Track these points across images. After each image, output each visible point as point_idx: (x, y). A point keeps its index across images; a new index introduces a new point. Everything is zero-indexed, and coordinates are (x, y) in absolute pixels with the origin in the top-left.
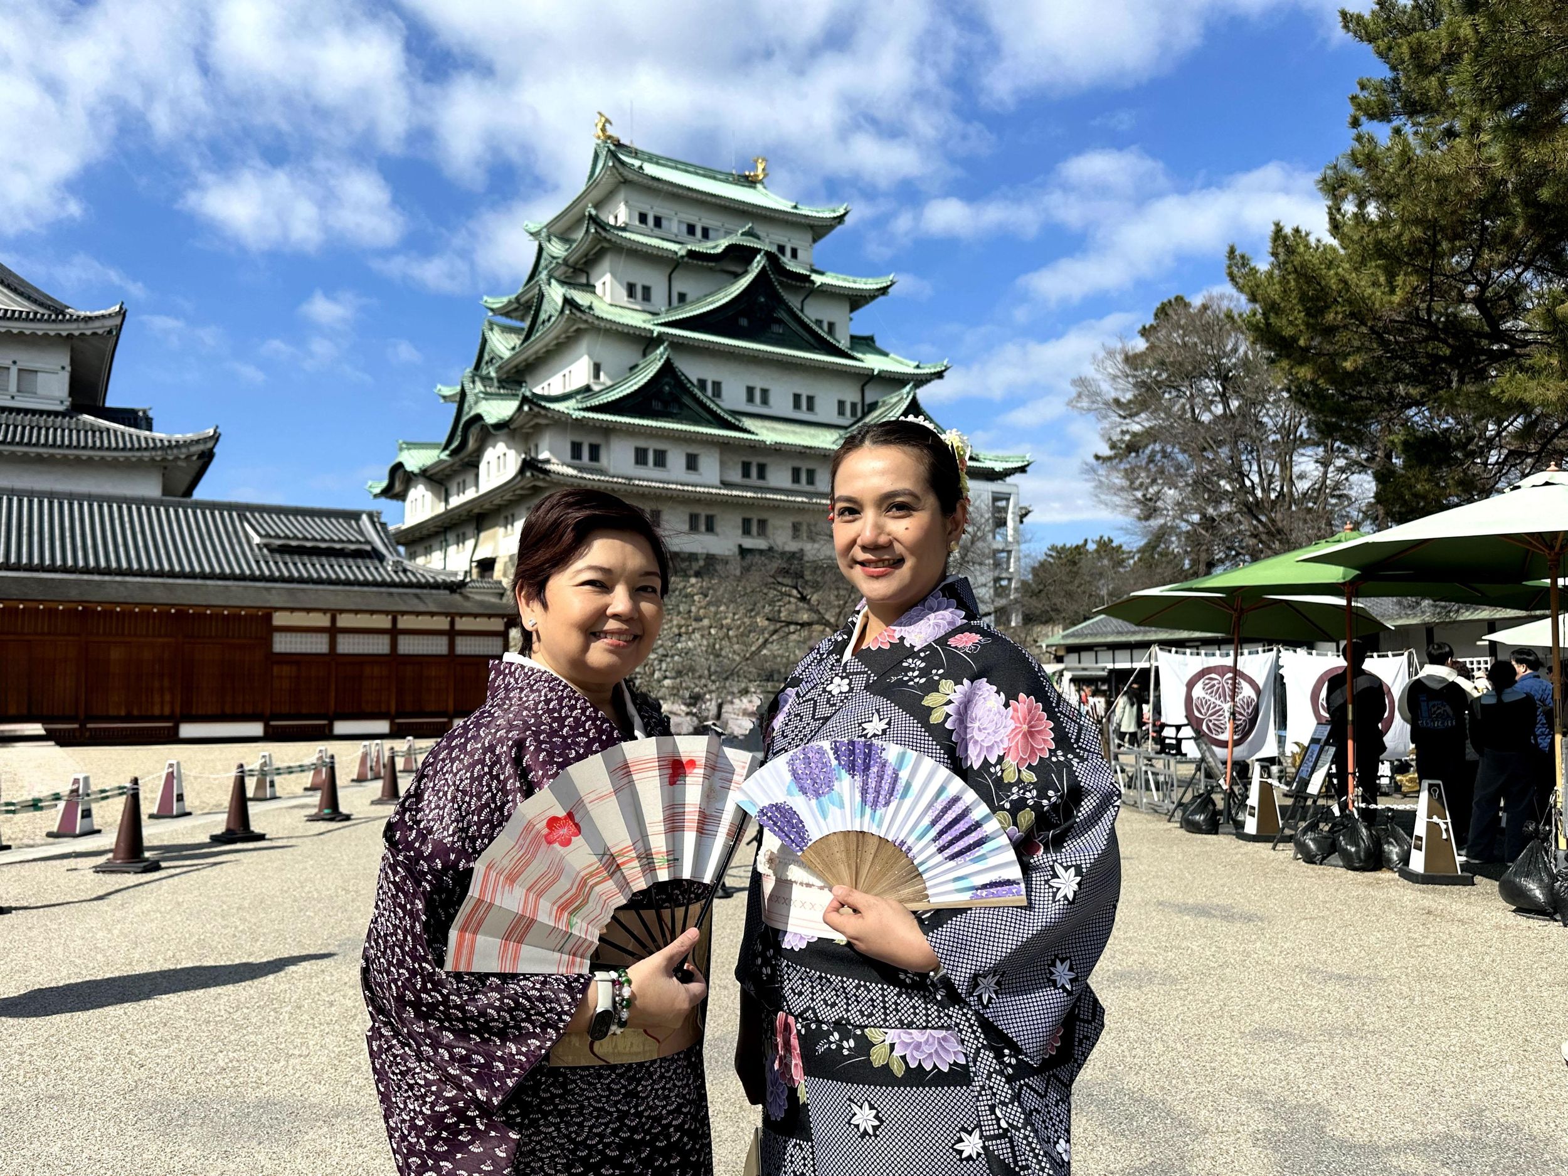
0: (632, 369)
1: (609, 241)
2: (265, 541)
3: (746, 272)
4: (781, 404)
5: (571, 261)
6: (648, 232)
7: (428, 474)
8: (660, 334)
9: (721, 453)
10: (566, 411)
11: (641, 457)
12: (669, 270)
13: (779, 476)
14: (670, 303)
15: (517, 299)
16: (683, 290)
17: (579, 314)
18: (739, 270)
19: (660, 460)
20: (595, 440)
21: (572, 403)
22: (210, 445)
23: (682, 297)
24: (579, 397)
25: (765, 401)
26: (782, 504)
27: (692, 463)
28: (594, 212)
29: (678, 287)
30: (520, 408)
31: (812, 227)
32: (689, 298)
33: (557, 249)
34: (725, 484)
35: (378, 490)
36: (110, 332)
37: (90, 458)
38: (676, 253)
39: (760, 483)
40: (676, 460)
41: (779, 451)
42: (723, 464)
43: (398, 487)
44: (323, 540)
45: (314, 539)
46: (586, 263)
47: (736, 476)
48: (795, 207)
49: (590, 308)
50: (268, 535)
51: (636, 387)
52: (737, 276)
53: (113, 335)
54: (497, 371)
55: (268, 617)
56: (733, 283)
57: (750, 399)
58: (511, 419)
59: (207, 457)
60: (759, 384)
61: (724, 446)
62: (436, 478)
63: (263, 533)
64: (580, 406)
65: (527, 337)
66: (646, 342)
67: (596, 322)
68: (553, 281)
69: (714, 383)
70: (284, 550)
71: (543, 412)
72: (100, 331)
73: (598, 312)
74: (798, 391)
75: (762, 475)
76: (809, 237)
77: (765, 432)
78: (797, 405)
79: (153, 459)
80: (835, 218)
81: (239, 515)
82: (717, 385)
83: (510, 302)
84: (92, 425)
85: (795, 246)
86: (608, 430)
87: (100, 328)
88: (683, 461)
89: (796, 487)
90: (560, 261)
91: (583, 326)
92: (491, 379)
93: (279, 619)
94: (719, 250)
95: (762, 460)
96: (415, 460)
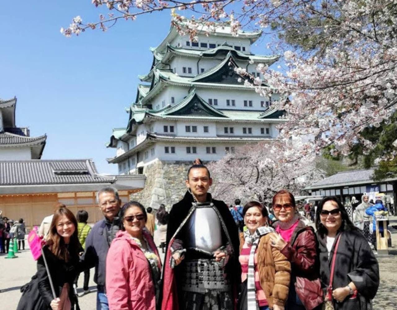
0: (185, 98)
1: (175, 54)
2: (55, 172)
3: (225, 59)
4: (240, 104)
5: (164, 61)
6: (190, 48)
7: (122, 139)
8: (193, 85)
9: (216, 125)
10: (161, 116)
11: (188, 129)
12: (197, 62)
13: (238, 131)
14: (198, 73)
15: (148, 76)
16: (203, 68)
17: (165, 81)
18: (222, 58)
19: (195, 129)
20: (172, 125)
21: (163, 113)
22: (44, 139)
23: (203, 70)
24: (165, 110)
25: (234, 105)
26: (239, 141)
27: (206, 130)
28: (169, 45)
29: (201, 67)
30: (145, 117)
31: (250, 39)
32: (205, 70)
33: (159, 57)
34: (218, 136)
35: (108, 145)
36: (12, 106)
37: (9, 147)
38: (199, 55)
39: (231, 134)
40: (200, 129)
41: (237, 122)
42: (217, 129)
43: (114, 144)
44: (73, 170)
45: (70, 170)
46: (169, 62)
47: (222, 133)
48: (244, 32)
49: (169, 79)
50: (57, 170)
51: (185, 105)
52: (222, 60)
53: (14, 106)
54: (142, 102)
55: (56, 195)
56: (220, 64)
57: (228, 104)
58: (143, 120)
59: (44, 143)
60: (231, 99)
61: (217, 122)
62: (124, 140)
63: (55, 168)
64: (167, 113)
65: (151, 89)
66: (190, 88)
67: (171, 83)
68: (157, 70)
69: (214, 100)
70: (62, 174)
71: (153, 117)
72: (9, 106)
73: (172, 80)
74: (246, 100)
75: (232, 131)
76: (249, 42)
77: (233, 116)
78: (245, 105)
79: (27, 145)
80: (258, 35)
81: (49, 164)
82: (216, 101)
83: (146, 77)
84: (9, 136)
85: (244, 46)
86: (176, 121)
87: (10, 104)
88: (203, 129)
89: (245, 135)
90: (160, 62)
91: (167, 85)
92: (140, 105)
93: (60, 195)
94: (214, 52)
95: (232, 126)
96: (118, 134)
